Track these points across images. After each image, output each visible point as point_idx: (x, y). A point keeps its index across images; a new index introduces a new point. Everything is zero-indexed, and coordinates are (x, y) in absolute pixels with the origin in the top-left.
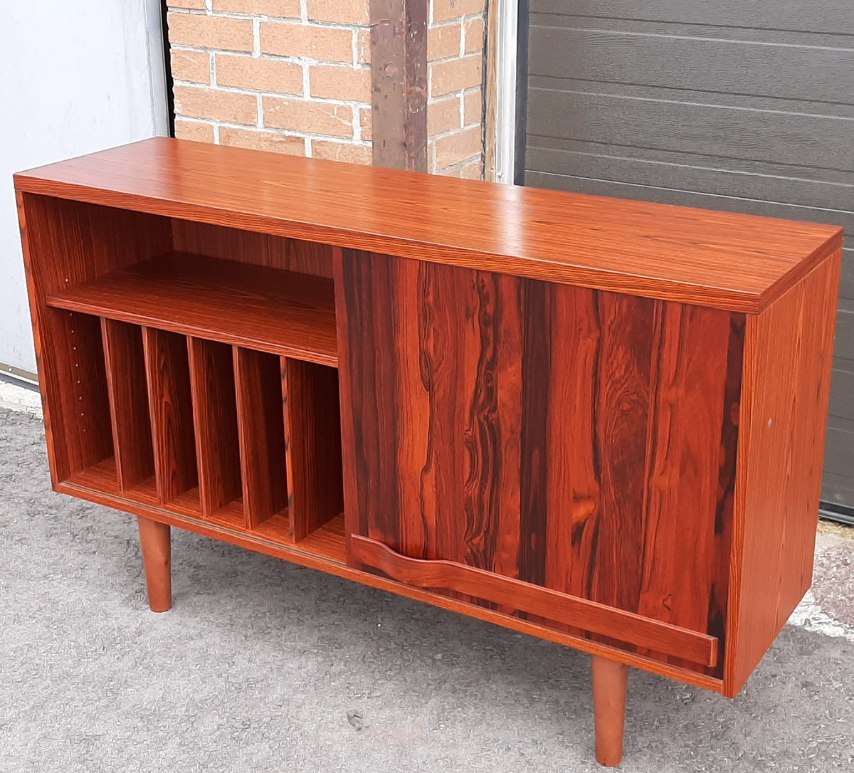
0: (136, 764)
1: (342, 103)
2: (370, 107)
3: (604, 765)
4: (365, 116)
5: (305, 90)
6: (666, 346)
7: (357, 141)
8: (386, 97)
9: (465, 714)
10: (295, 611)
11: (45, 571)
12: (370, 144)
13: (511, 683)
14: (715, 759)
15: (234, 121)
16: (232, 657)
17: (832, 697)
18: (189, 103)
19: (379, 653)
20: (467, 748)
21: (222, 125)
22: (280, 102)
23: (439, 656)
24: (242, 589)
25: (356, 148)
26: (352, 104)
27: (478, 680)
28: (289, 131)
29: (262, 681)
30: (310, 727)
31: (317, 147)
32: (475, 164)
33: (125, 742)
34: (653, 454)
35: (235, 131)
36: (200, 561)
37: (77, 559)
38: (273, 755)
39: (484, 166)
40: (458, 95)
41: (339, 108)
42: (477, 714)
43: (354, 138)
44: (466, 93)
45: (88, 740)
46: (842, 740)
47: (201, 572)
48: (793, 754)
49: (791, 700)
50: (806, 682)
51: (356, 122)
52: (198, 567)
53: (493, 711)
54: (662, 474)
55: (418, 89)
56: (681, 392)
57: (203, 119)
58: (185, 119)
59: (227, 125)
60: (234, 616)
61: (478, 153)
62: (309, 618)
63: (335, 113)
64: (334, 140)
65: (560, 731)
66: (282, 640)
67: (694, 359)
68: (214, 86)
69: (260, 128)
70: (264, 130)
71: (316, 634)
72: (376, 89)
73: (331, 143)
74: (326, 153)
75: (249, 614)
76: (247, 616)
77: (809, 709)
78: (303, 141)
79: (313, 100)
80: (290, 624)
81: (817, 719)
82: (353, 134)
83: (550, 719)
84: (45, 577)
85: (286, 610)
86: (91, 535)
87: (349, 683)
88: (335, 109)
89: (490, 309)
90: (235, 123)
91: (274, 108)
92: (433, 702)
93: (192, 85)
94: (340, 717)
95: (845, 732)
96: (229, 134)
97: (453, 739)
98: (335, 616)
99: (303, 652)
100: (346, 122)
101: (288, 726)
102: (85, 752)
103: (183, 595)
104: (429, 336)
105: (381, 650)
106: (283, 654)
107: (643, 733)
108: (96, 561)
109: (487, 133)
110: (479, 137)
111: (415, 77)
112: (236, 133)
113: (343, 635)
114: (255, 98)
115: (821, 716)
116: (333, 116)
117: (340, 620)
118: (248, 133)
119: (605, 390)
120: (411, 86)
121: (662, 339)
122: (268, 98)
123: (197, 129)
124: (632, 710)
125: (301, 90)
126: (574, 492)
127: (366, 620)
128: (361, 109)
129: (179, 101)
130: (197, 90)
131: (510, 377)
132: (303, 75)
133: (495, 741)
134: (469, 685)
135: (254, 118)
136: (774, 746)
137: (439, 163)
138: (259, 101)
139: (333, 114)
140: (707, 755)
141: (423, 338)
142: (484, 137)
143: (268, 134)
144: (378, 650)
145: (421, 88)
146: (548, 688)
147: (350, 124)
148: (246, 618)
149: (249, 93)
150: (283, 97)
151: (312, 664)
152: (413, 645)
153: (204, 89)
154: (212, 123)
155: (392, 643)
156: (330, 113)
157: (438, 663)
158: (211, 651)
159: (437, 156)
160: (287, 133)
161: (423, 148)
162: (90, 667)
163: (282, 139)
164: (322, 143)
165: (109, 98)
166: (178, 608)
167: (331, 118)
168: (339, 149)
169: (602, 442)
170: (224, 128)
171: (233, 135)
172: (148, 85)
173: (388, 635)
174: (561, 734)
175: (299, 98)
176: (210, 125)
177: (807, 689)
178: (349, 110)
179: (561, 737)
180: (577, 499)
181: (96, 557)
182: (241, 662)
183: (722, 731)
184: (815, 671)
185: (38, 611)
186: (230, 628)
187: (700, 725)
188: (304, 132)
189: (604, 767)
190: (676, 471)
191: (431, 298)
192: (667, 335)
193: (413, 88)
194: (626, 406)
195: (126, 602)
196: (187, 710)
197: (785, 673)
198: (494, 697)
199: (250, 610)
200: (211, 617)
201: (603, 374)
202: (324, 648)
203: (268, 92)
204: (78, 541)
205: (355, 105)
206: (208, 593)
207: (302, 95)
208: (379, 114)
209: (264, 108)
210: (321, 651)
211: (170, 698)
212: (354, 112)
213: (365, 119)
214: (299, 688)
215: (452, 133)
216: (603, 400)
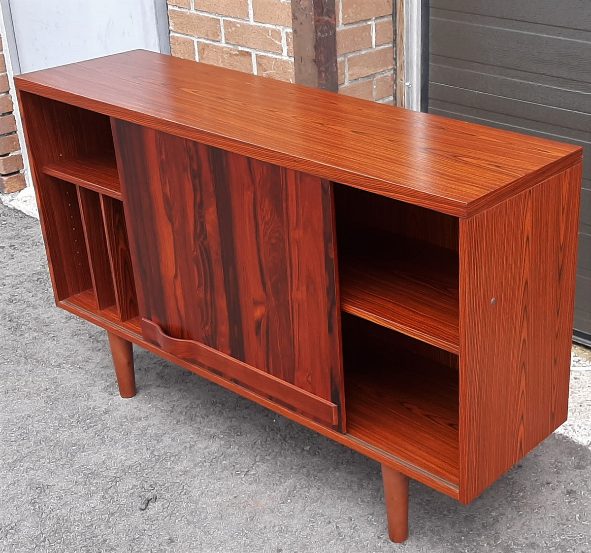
0: (67, 509)
1: (274, 27)
2: (291, 31)
3: (393, 541)
4: (289, 37)
5: (250, 16)
6: (290, 199)
7: (285, 57)
8: (301, 23)
9: (308, 493)
10: (220, 405)
11: (61, 361)
12: (293, 59)
13: (351, 473)
14: (478, 544)
15: (206, 37)
16: (162, 436)
17: (586, 504)
18: (178, 23)
19: (266, 442)
20: (299, 519)
21: (199, 40)
22: (234, 24)
23: (308, 448)
24: (190, 385)
25: (284, 62)
26: (281, 28)
27: (328, 469)
28: (242, 47)
29: (177, 455)
30: (196, 493)
31: (260, 60)
32: (388, 76)
33: (66, 492)
34: (291, 276)
35: (208, 45)
36: (169, 362)
37: (86, 354)
38: (163, 512)
39: (396, 77)
40: (369, 23)
41: (273, 31)
42: (317, 494)
43: (283, 54)
44: (376, 21)
45: (41, 489)
46: (580, 538)
47: (167, 370)
48: (538, 546)
49: (554, 504)
50: (571, 490)
51: (284, 41)
52: (166, 366)
53: (329, 492)
54: (297, 290)
55: (326, 18)
56: (301, 233)
57: (187, 35)
58: (176, 35)
59: (202, 40)
60: (176, 405)
61: (390, 68)
62: (228, 411)
63: (270, 35)
64: (270, 55)
65: (372, 512)
66: (201, 426)
67: (305, 210)
68: (193, 11)
69: (223, 44)
70: (226, 45)
71: (228, 423)
72: (295, 18)
73: (268, 57)
74: (266, 64)
75: (187, 404)
76: (185, 406)
77: (565, 511)
78: (250, 55)
79: (255, 24)
80: (213, 414)
81: (568, 520)
82: (282, 51)
83: (368, 503)
84: (59, 366)
85: (214, 404)
86: (102, 337)
87: (235, 463)
88: (270, 31)
89: (195, 167)
90: (208, 39)
91: (231, 29)
92: (290, 482)
93: (179, 9)
94: (220, 487)
95: (585, 532)
96: (204, 47)
97: (293, 512)
98: (246, 411)
99: (212, 436)
100: (277, 42)
101: (181, 491)
102: (37, 497)
103: (146, 387)
104: (166, 183)
105: (269, 439)
106: (198, 437)
107: (432, 519)
108: (98, 357)
109: (397, 52)
110: (390, 56)
111: (323, 9)
112: (208, 47)
113: (246, 426)
114: (219, 20)
115: (571, 518)
116: (269, 37)
117: (249, 415)
118: (215, 47)
119: (262, 228)
120: (319, 16)
121: (287, 195)
122: (227, 21)
123: (184, 43)
124: (431, 500)
125: (248, 16)
126: (254, 299)
127: (267, 416)
128: (286, 32)
129: (172, 21)
130: (182, 13)
131: (211, 215)
132: (248, 5)
133: (322, 515)
134: (320, 471)
135: (218, 36)
136: (527, 538)
137: (351, 75)
138: (222, 23)
139: (269, 36)
140: (473, 541)
141: (163, 185)
142: (396, 55)
143: (228, 48)
144: (267, 439)
145: (330, 17)
146: (377, 479)
147: (280, 44)
148: (183, 408)
149: (215, 17)
150: (236, 20)
151: (215, 446)
152: (292, 438)
153: (187, 12)
154: (193, 39)
155: (278, 435)
156: (266, 34)
157: (305, 453)
158: (149, 430)
159: (348, 70)
160: (240, 48)
161: (333, 63)
162: (63, 435)
163: (237, 53)
164: (263, 57)
165: (131, 17)
166: (140, 396)
167: (267, 38)
168: (274, 62)
169: (264, 265)
170: (200, 42)
171: (206, 48)
172: (154, 8)
173: (279, 429)
174: (371, 515)
175: (246, 22)
176: (192, 40)
177: (570, 496)
178: (279, 33)
179: (371, 517)
180: (256, 303)
181: (99, 354)
182: (167, 440)
183: (492, 523)
184: (581, 482)
185: (44, 390)
186: (170, 414)
187: (477, 517)
188: (251, 48)
189: (392, 543)
190: (304, 288)
191: (164, 157)
192: (290, 192)
193: (321, 17)
194: (273, 241)
195: (106, 389)
196: (116, 473)
197: (557, 482)
198: (334, 482)
199: (188, 401)
200: (159, 405)
201: (259, 217)
202: (229, 435)
203: (227, 16)
204: (92, 340)
205: (283, 29)
206: (166, 387)
207: (248, 19)
208: (297, 37)
209: (225, 29)
210: (225, 437)
211: (108, 463)
212: (282, 35)
213: (290, 40)
214: (199, 463)
215: (363, 52)
216: (261, 235)
